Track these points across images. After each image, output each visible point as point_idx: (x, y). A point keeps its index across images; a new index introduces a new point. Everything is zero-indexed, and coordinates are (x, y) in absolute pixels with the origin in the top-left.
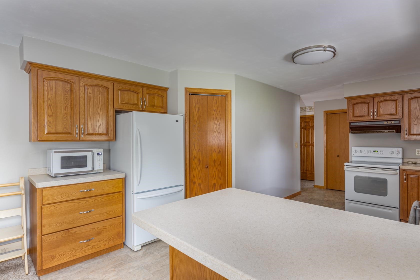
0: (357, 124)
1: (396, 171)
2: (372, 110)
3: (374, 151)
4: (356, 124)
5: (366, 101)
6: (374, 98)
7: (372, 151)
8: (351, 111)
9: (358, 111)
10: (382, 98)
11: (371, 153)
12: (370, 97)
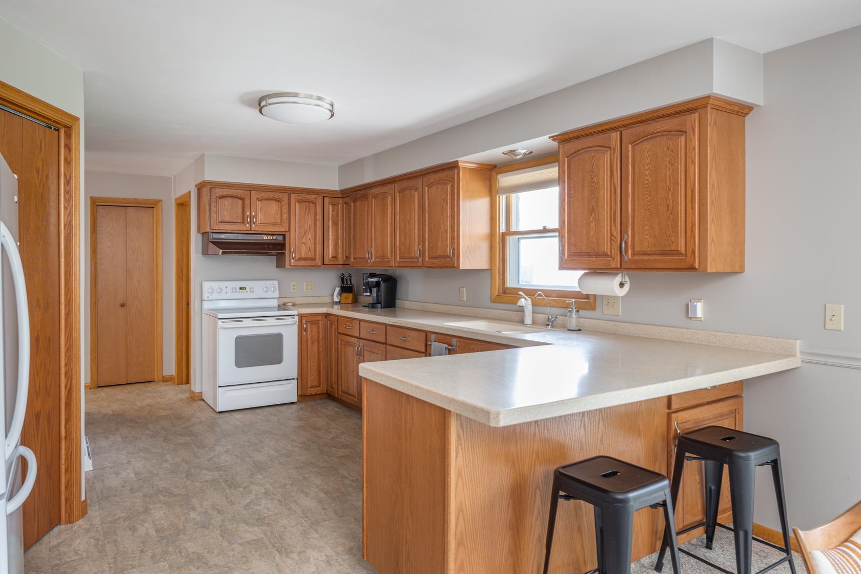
0: (223, 236)
1: (294, 318)
2: (248, 213)
3: (241, 289)
4: (221, 236)
5: (240, 195)
6: (251, 191)
7: (238, 289)
8: (215, 211)
9: (226, 212)
10: (263, 194)
11: (236, 292)
12: (245, 187)
